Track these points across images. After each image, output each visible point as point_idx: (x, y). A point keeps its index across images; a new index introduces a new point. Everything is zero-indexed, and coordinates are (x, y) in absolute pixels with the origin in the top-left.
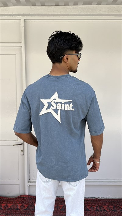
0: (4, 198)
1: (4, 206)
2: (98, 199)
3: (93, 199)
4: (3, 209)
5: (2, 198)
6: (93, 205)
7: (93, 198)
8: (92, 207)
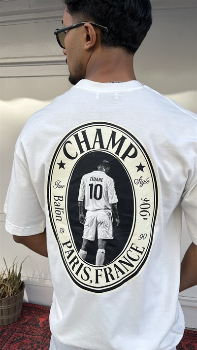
0: (44, 309)
1: (43, 323)
3: (193, 331)
4: (40, 327)
5: (42, 308)
6: (192, 342)
7: (195, 330)
8: (190, 344)
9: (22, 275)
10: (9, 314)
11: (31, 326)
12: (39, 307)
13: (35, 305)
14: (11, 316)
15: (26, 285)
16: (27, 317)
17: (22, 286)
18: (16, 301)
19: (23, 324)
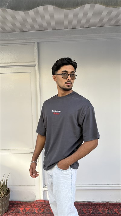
0: (22, 203)
1: (23, 210)
2: (109, 203)
3: (104, 203)
4: (21, 213)
5: (20, 203)
6: (104, 209)
9: (7, 185)
10: (3, 208)
11: (16, 213)
12: (18, 202)
13: (16, 201)
14: (4, 209)
15: (11, 191)
16: (12, 209)
17: (8, 191)
18: (6, 200)
19: (11, 213)
